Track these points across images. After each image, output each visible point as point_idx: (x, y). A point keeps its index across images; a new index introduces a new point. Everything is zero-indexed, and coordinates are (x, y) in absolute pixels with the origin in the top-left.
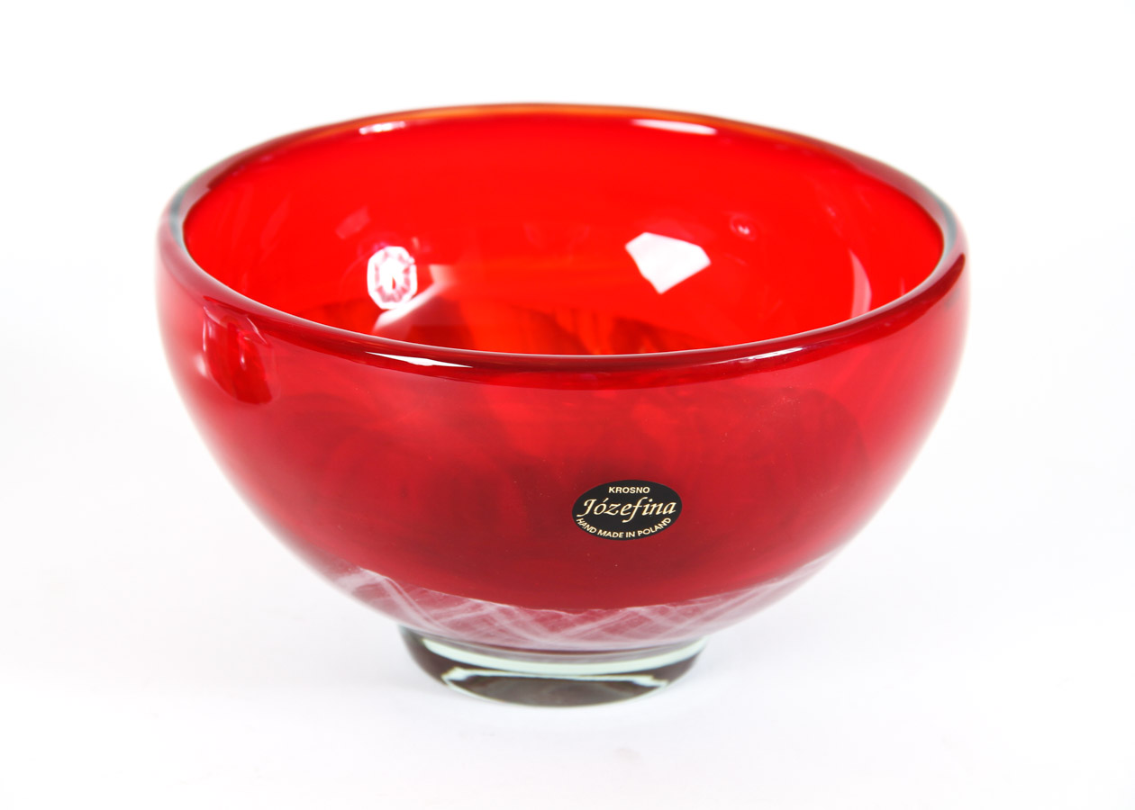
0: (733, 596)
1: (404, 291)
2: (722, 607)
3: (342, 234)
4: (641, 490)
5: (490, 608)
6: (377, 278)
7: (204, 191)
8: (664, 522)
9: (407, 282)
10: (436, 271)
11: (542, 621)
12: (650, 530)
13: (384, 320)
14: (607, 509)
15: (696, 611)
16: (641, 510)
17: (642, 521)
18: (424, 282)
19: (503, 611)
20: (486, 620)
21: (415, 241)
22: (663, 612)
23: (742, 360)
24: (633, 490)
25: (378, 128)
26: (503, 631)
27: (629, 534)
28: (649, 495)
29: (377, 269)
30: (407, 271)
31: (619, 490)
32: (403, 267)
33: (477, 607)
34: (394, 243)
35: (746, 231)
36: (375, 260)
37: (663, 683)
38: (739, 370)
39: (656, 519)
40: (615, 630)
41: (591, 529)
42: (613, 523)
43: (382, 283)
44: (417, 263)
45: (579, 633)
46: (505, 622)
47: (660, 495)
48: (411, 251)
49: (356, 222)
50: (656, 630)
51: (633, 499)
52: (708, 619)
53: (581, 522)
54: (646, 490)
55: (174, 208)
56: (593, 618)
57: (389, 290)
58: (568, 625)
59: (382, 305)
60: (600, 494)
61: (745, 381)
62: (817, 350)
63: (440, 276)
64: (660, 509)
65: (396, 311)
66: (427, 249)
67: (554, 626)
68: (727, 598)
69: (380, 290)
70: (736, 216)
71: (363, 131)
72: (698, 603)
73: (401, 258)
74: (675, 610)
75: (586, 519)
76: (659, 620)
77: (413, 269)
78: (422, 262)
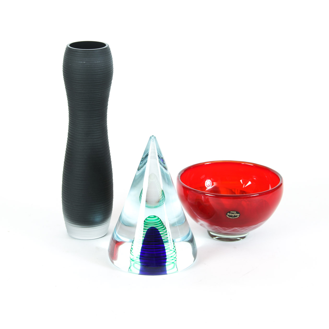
0: (249, 227)
1: (210, 186)
2: (247, 228)
3: (201, 178)
4: (235, 212)
5: (217, 227)
6: (206, 184)
7: (183, 172)
8: (238, 216)
9: (210, 184)
10: (214, 183)
11: (223, 229)
12: (236, 217)
13: (207, 189)
14: (231, 214)
15: (244, 229)
16: (235, 215)
17: (235, 216)
18: (213, 184)
19: (218, 227)
20: (216, 229)
21: (212, 179)
22: (239, 229)
23: (251, 196)
24: (234, 212)
25: (207, 164)
26: (218, 230)
27: (233, 218)
28: (236, 213)
29: (206, 183)
30: (210, 183)
31: (232, 212)
32: (210, 182)
33: (215, 227)
34: (209, 179)
35: (255, 179)
36: (206, 181)
37: (242, 239)
38: (250, 197)
39: (237, 216)
40: (233, 231)
41: (229, 217)
42: (231, 216)
43: (207, 184)
44: (212, 182)
45: (228, 231)
46: (219, 229)
47: (237, 213)
48: (211, 180)
49: (203, 177)
50: (238, 231)
51: (234, 213)
52: (246, 230)
53: (227, 216)
54: (236, 212)
55: (179, 174)
56: (230, 229)
57: (208, 185)
58: (227, 230)
59: (207, 187)
60: (230, 212)
61: (251, 199)
62: (260, 195)
63: (215, 183)
64: (237, 215)
65: (209, 188)
66: (213, 180)
67: (225, 230)
68: (248, 227)
69: (207, 185)
70: (254, 176)
71: (205, 164)
72: (244, 228)
73: (210, 181)
74: (241, 228)
75: (228, 216)
76: (239, 230)
77: (211, 183)
78: (213, 182)
